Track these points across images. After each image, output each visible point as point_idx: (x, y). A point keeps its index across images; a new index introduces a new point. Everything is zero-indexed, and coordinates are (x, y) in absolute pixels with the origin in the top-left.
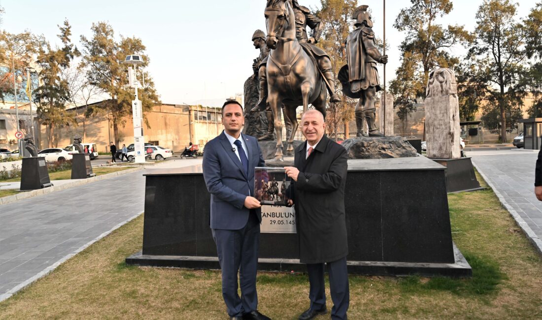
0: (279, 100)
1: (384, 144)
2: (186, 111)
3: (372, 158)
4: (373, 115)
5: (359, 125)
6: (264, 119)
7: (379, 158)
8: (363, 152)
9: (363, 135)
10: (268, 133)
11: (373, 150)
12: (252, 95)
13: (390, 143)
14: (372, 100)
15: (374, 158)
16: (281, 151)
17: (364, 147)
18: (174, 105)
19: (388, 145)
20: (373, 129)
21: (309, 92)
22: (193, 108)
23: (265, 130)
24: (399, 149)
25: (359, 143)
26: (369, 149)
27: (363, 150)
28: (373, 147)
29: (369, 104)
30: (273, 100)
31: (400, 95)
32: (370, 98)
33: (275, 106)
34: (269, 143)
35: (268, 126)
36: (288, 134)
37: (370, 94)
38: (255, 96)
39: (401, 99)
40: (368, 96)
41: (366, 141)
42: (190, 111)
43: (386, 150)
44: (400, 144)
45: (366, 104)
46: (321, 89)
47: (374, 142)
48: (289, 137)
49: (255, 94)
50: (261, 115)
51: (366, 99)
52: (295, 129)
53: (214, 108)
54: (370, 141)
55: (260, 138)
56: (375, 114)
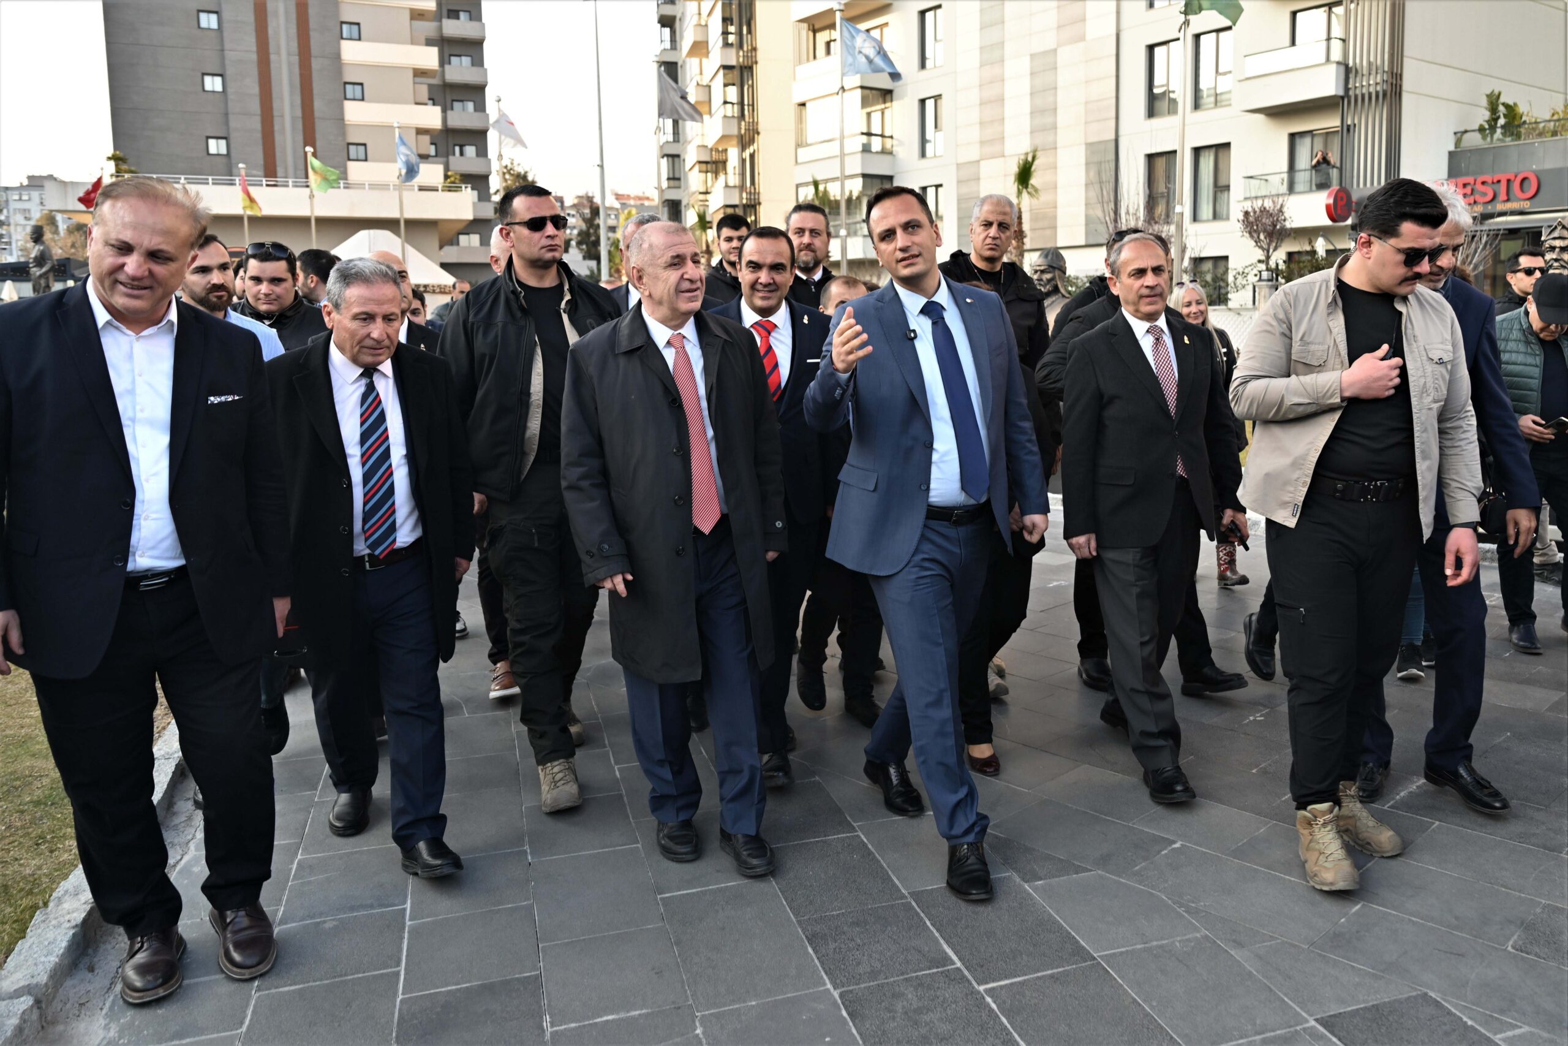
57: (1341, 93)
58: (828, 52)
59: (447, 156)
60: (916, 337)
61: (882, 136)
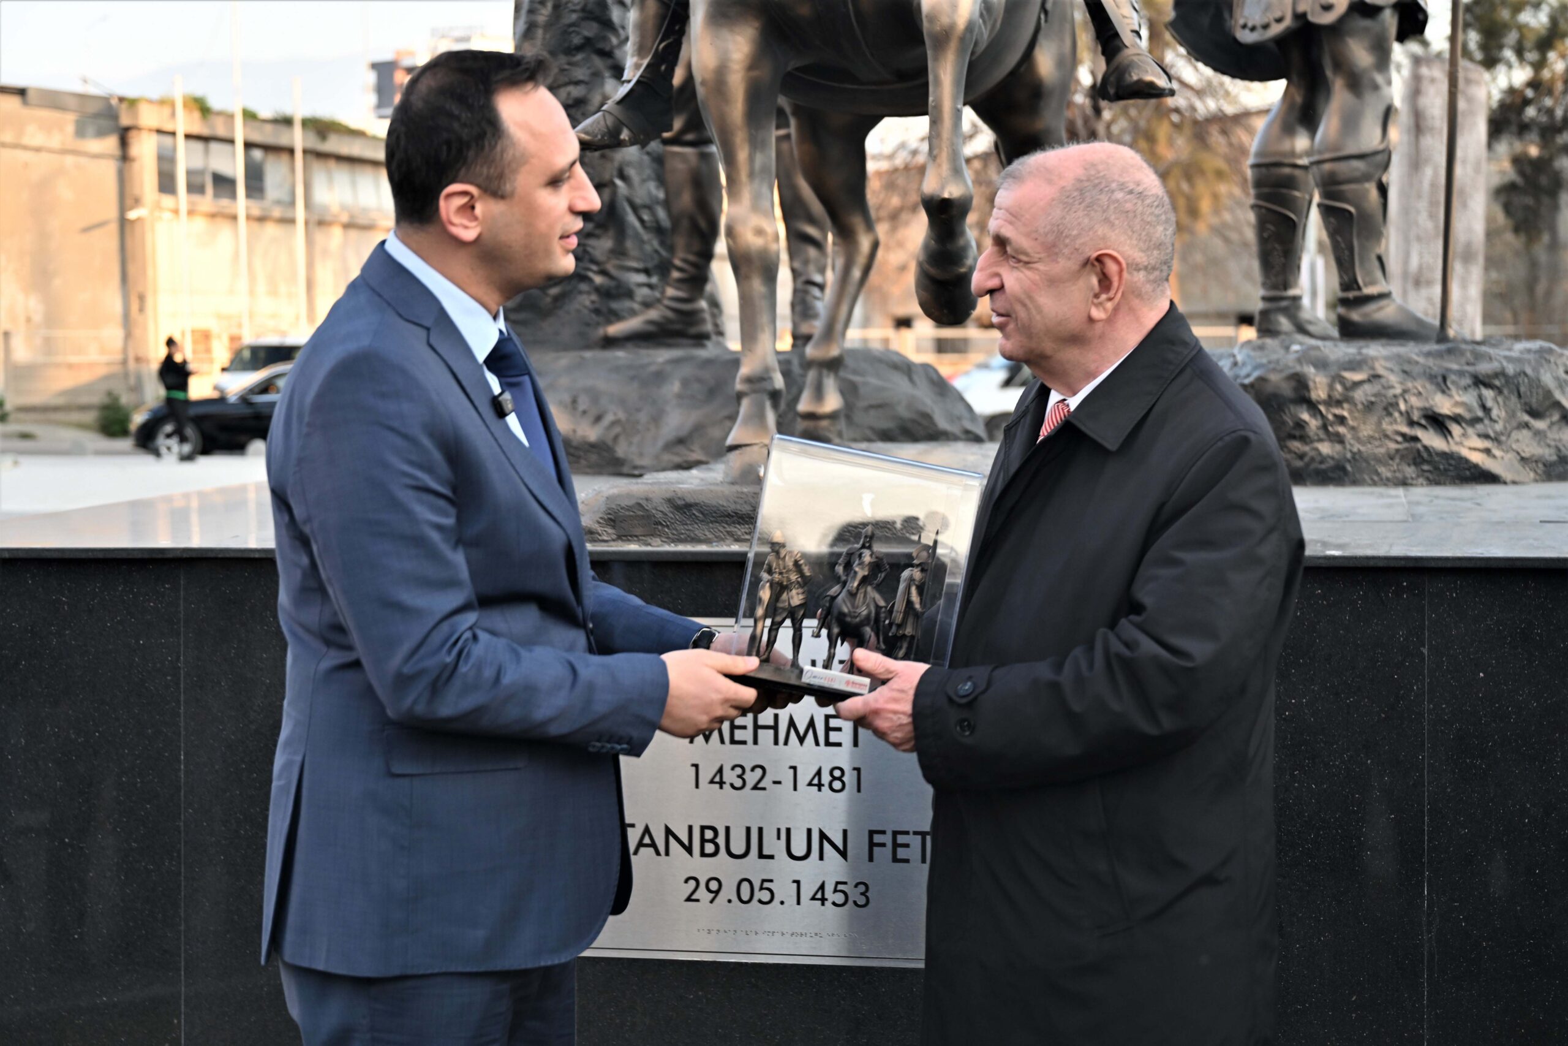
0: (765, 73)
1: (1444, 390)
2: (101, 133)
3: (1355, 483)
4: (1374, 193)
5: (1277, 260)
6: (640, 196)
7: (1404, 483)
8: (1304, 438)
9: (1301, 328)
10: (671, 292)
11: (1366, 430)
12: (566, 32)
13: (1479, 382)
14: (1369, 98)
15: (1374, 484)
16: (771, 417)
17: (1312, 406)
18: (21, 92)
19: (1470, 398)
20: (1368, 291)
21: (970, 27)
22: (148, 117)
23: (647, 272)
24: (1540, 425)
25: (1274, 377)
26: (1341, 420)
27: (1300, 425)
28: (1369, 407)
29: (1351, 123)
30: (721, 72)
31: (1520, 75)
32: (1356, 83)
33: (737, 110)
34: (676, 362)
35: (671, 249)
36: (802, 307)
37: (1360, 54)
38: (588, 44)
39: (1527, 102)
40: (1342, 65)
41: (1322, 364)
42: (124, 136)
43: (1456, 429)
44: (1548, 394)
45: (1329, 125)
46: (1043, 9)
47: (1377, 377)
48: (816, 327)
49: (590, 30)
50: (623, 176)
51: (1328, 91)
52: (856, 273)
53: (287, 122)
54: (1353, 365)
55: (615, 329)
56: (1383, 190)
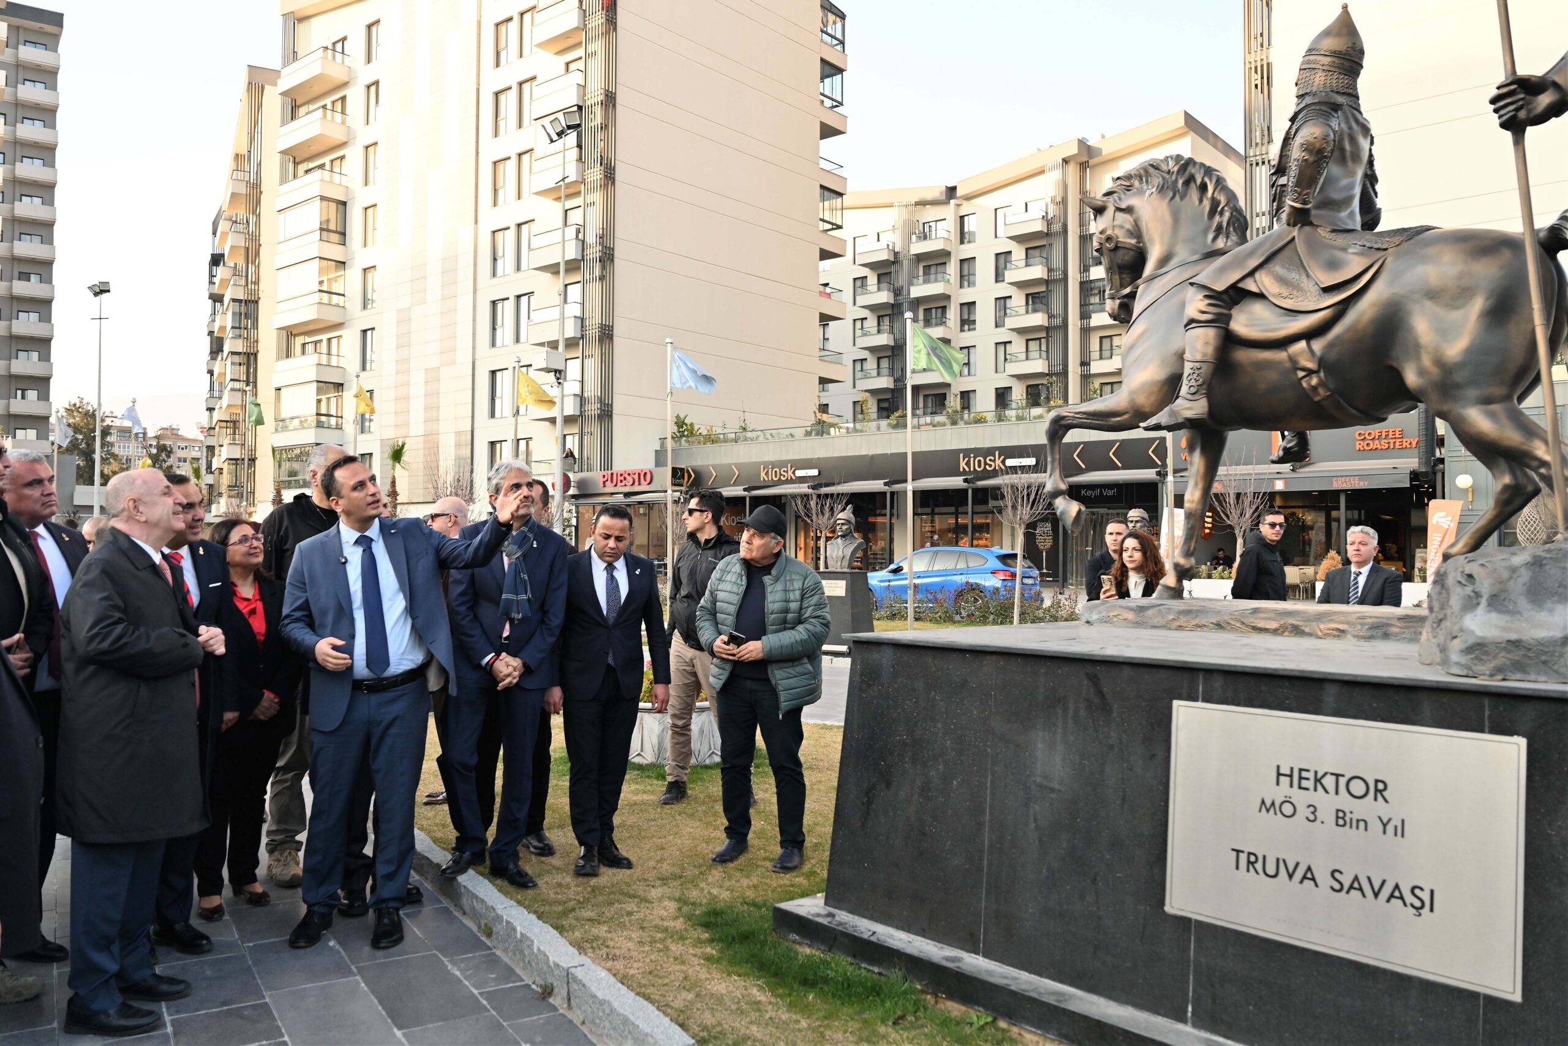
57: (578, 413)
58: (303, 353)
59: (9, 398)
60: (346, 562)
61: (337, 417)
